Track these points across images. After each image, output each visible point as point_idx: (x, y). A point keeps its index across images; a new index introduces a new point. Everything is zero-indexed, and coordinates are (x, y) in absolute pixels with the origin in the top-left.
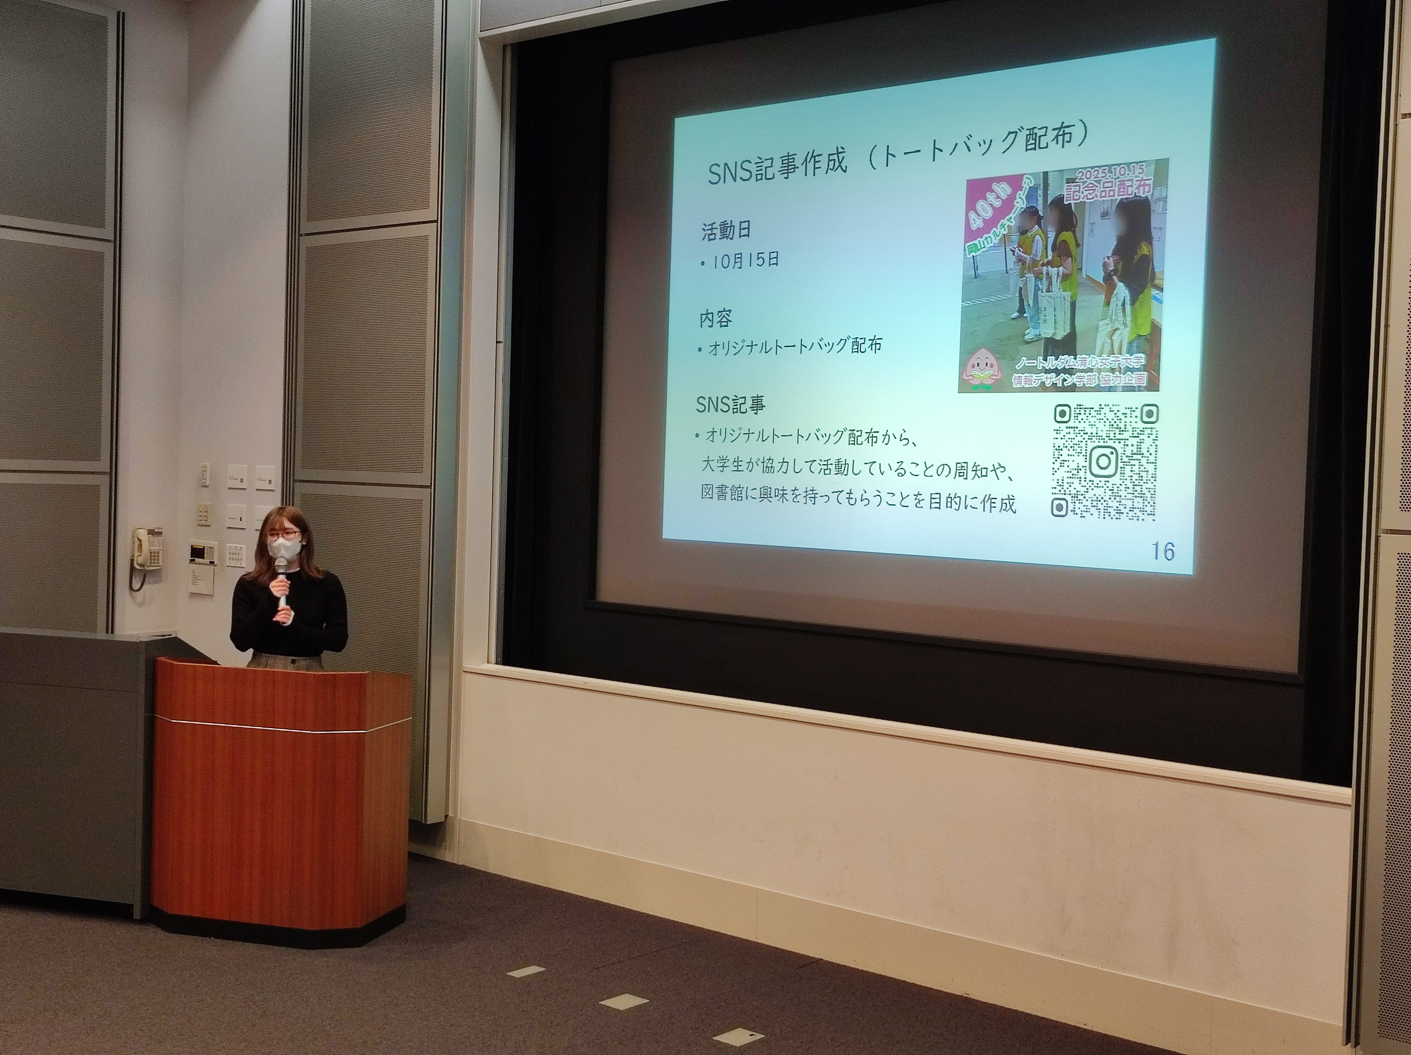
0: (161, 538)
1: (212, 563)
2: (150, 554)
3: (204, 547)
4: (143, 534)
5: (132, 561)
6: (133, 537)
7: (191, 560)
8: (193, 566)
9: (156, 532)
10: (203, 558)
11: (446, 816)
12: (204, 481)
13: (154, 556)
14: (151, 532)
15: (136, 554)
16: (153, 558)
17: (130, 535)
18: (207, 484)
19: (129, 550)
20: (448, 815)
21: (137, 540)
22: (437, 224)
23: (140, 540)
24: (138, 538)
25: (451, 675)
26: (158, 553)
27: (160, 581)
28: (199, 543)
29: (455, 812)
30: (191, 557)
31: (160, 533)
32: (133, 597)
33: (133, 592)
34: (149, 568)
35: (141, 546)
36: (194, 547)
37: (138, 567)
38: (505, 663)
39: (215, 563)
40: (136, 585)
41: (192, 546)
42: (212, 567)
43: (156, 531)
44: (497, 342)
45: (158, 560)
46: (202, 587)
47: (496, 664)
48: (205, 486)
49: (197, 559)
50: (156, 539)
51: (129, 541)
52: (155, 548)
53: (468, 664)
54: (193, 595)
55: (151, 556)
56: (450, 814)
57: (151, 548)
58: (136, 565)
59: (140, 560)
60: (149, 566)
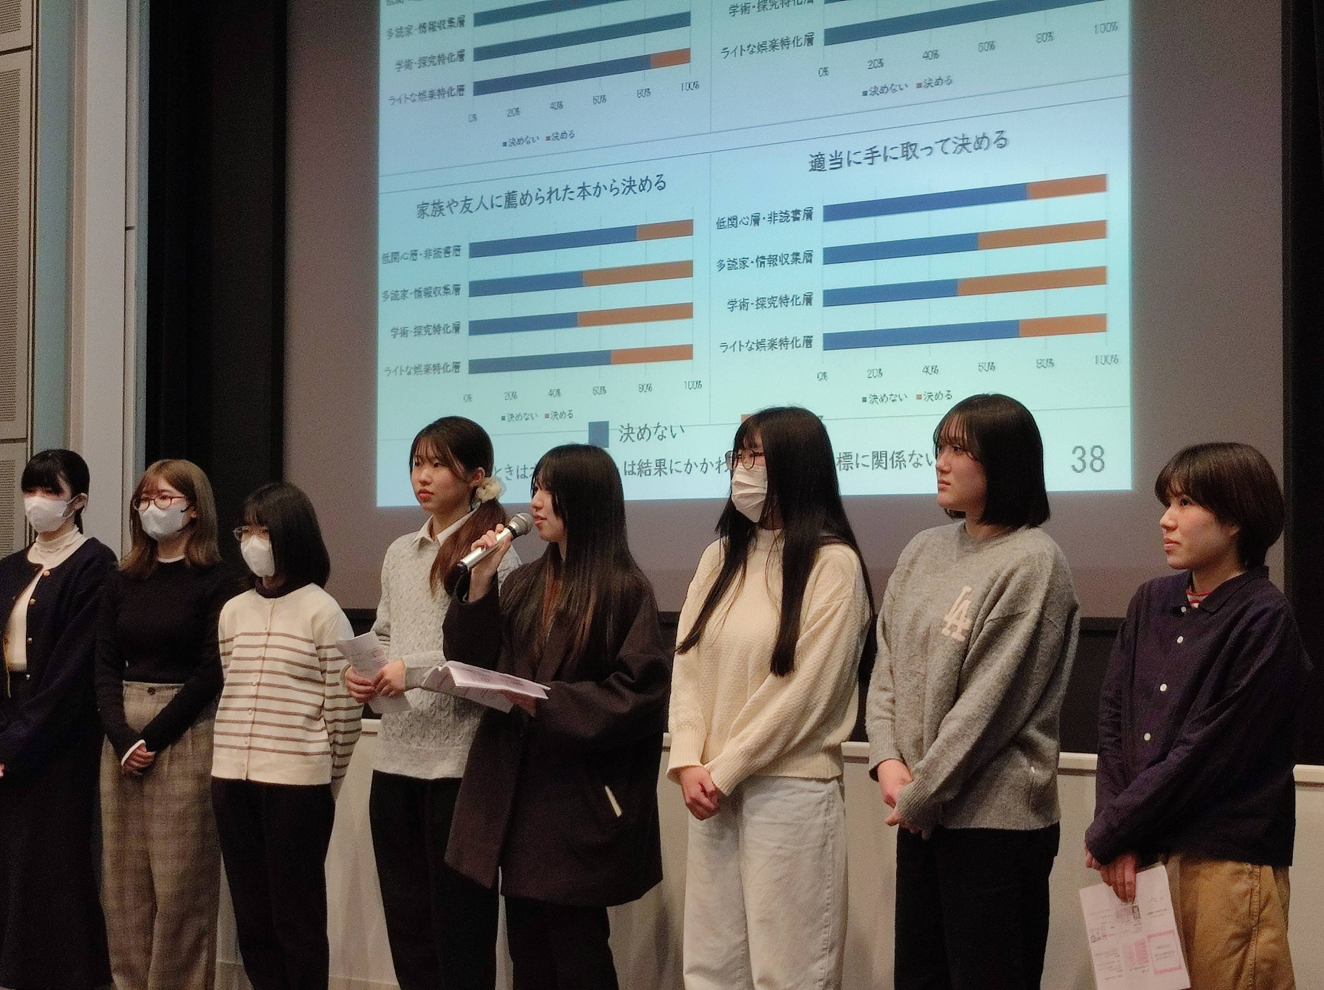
22: (32, 51)
44: (127, 229)
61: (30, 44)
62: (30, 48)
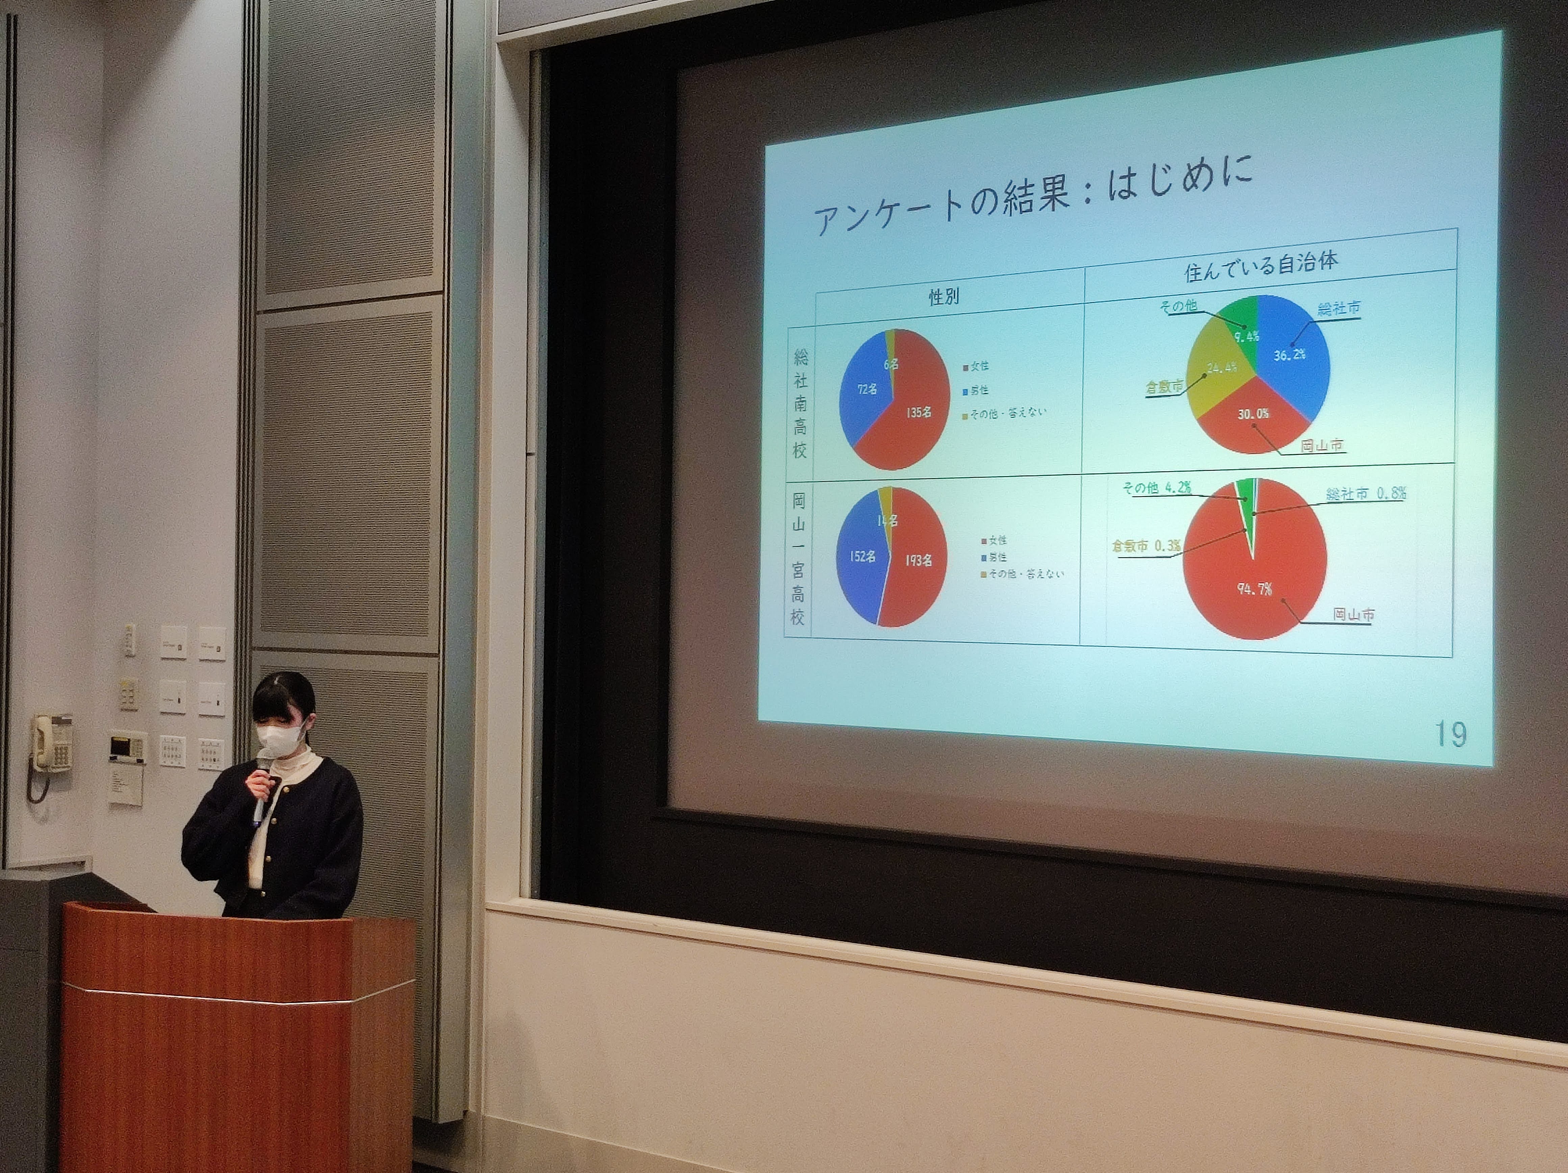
0: (70, 728)
1: (140, 761)
2: (54, 751)
3: (129, 740)
4: (45, 724)
5: (31, 760)
6: (32, 728)
7: (111, 758)
8: (114, 767)
9: (63, 720)
10: (128, 755)
11: (465, 1112)
12: (129, 648)
13: (60, 753)
14: (57, 721)
15: (37, 751)
16: (59, 756)
17: (27, 726)
18: (133, 654)
19: (26, 743)
20: (467, 1111)
21: (36, 730)
22: (444, 295)
23: (41, 733)
24: (38, 730)
25: (469, 914)
26: (66, 749)
27: (68, 788)
28: (123, 733)
29: (478, 1108)
30: (112, 753)
31: (69, 722)
32: (31, 811)
33: (33, 805)
34: (54, 771)
35: (42, 739)
36: (115, 739)
37: (39, 770)
38: (542, 897)
39: (145, 762)
40: (36, 795)
41: (112, 738)
42: (139, 768)
43: (63, 718)
44: (528, 454)
45: (66, 758)
46: (127, 795)
47: (533, 897)
48: (129, 656)
49: (119, 757)
50: (64, 729)
51: (27, 732)
52: (61, 742)
53: (493, 900)
54: (114, 806)
55: (56, 754)
56: (471, 1109)
57: (57, 742)
58: (36, 767)
59: (42, 759)
60: (54, 768)
61: (442, 290)
62: (442, 292)
